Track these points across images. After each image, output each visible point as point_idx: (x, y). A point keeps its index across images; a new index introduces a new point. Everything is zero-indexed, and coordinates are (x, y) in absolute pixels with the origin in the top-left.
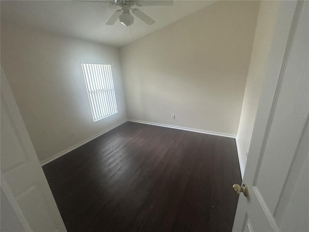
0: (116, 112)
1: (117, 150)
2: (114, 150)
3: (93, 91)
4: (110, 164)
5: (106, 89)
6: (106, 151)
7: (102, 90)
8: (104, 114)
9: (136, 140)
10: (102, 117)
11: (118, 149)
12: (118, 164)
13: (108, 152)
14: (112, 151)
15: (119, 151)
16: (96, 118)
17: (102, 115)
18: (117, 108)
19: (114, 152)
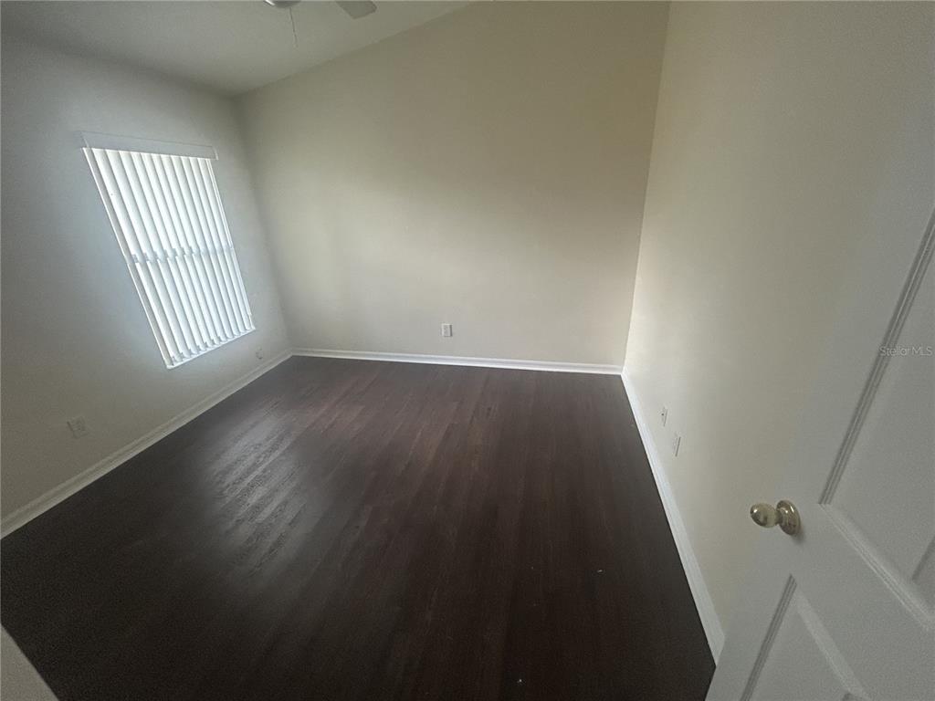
0: (250, 328)
1: (271, 459)
2: (261, 459)
3: (149, 256)
4: (257, 508)
5: (202, 248)
6: (230, 469)
7: (186, 251)
8: (206, 339)
9: (336, 415)
10: (198, 349)
11: (277, 453)
12: (285, 503)
13: (241, 468)
14: (254, 464)
15: (283, 458)
16: (172, 354)
17: (198, 343)
18: (250, 314)
19: (263, 466)
